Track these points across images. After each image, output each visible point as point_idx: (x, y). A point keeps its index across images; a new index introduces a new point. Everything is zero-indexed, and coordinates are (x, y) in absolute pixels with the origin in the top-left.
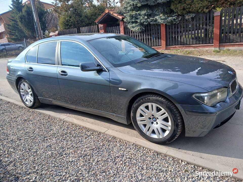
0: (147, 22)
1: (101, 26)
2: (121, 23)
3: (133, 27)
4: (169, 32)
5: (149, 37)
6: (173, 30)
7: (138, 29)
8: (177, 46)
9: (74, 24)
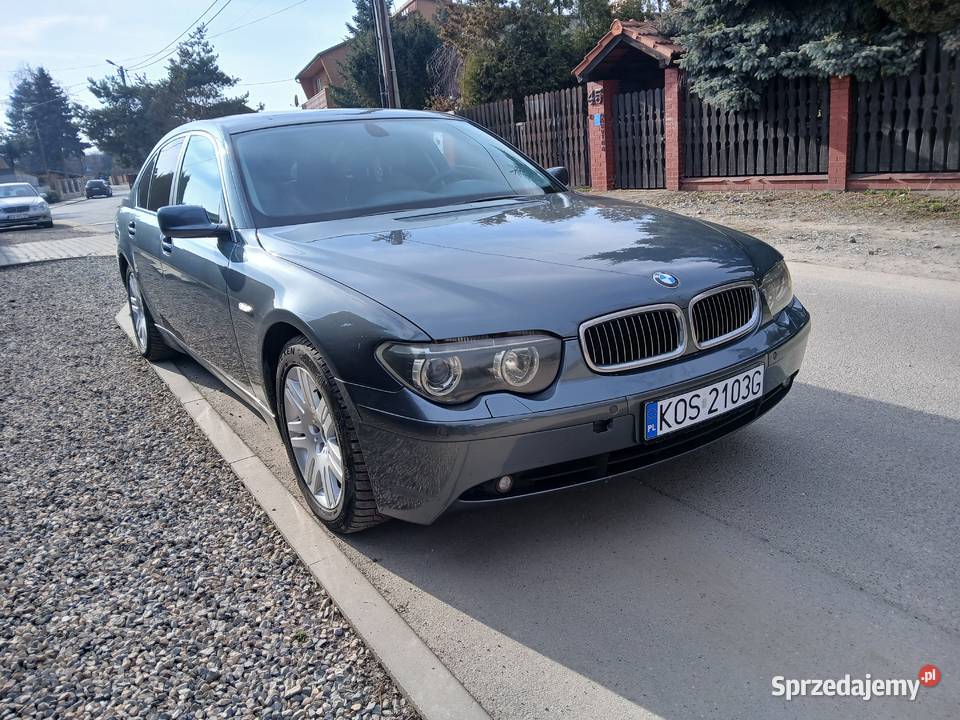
0: (766, 70)
1: (594, 87)
2: (670, 77)
3: (713, 92)
4: (868, 114)
5: (781, 135)
6: (887, 105)
7: (728, 98)
8: (897, 176)
9: (513, 82)
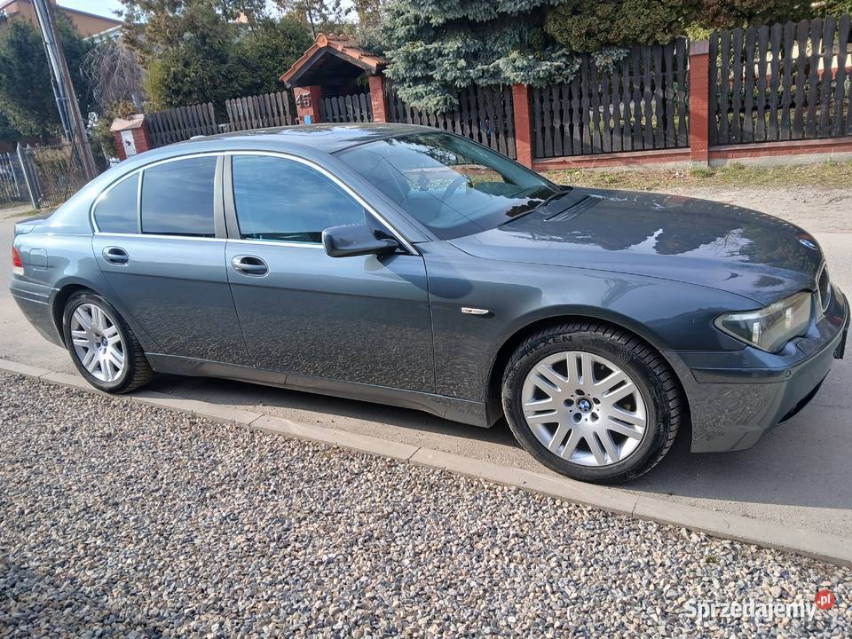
0: (464, 80)
1: (301, 93)
2: (374, 84)
3: (418, 97)
4: (542, 113)
5: (475, 131)
6: (556, 106)
7: (435, 103)
8: (569, 159)
9: (201, 86)
